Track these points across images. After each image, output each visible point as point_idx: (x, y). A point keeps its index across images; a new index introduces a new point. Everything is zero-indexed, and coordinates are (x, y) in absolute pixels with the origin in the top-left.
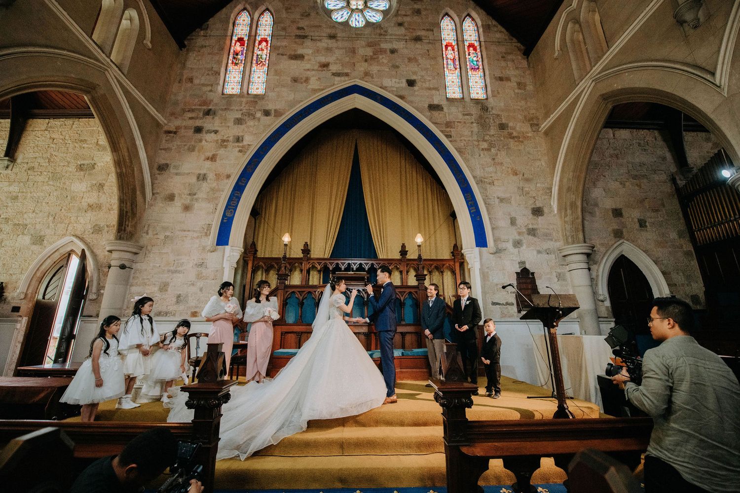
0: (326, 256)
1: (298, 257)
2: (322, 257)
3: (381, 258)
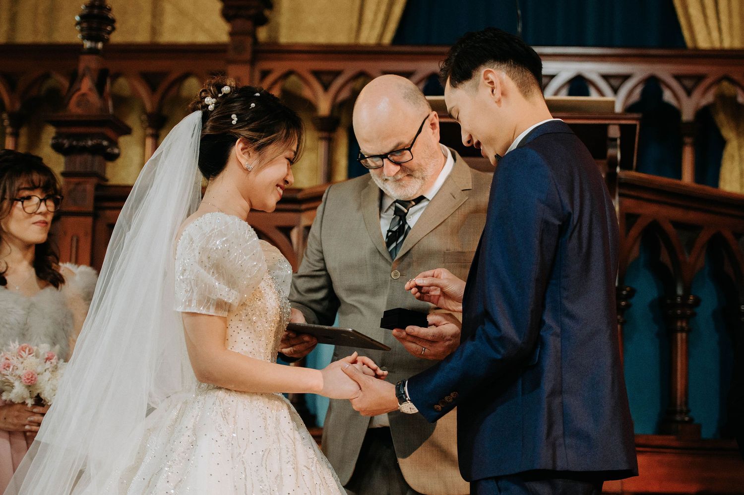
0: (369, 37)
1: (202, 38)
2: (342, 38)
3: (703, 43)
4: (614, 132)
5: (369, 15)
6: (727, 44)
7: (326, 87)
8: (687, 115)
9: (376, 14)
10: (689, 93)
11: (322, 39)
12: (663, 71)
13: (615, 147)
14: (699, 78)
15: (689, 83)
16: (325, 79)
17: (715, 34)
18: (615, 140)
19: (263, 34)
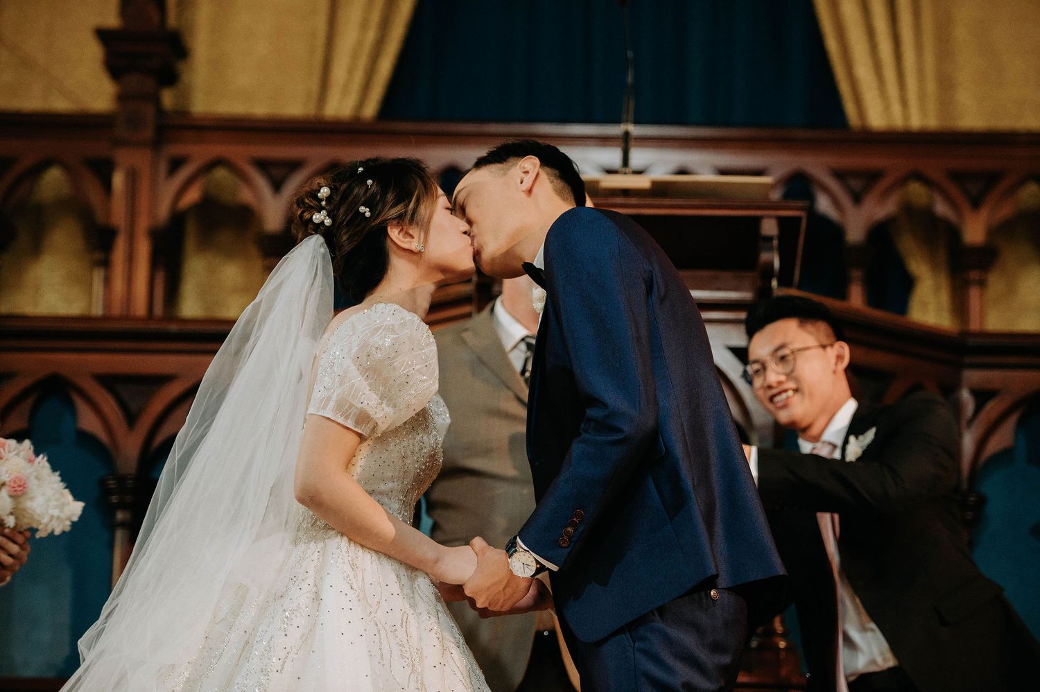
4: (769, 227)
5: (339, 72)
6: (916, 122)
7: (277, 186)
8: (855, 233)
9: (351, 71)
10: (857, 198)
11: (260, 109)
12: (816, 165)
13: (771, 249)
14: (872, 177)
15: (856, 184)
16: (277, 173)
17: (896, 108)
18: (770, 239)
19: (168, 98)
